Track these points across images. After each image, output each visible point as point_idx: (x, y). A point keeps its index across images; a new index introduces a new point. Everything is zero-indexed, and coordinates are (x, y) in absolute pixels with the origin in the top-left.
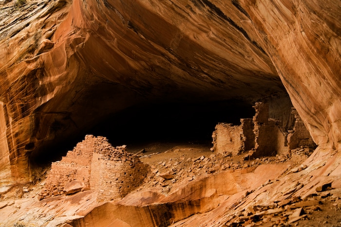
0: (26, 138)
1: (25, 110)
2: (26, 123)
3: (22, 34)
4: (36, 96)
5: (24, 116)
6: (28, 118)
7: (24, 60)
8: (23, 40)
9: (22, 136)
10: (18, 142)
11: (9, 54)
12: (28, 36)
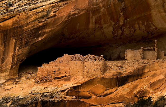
0: (23, 57)
1: (26, 44)
2: (26, 50)
3: (39, 10)
4: (34, 38)
5: (25, 47)
6: (27, 47)
7: (37, 21)
8: (39, 12)
9: (21, 56)
10: (18, 59)
11: (28, 18)
12: (43, 11)
